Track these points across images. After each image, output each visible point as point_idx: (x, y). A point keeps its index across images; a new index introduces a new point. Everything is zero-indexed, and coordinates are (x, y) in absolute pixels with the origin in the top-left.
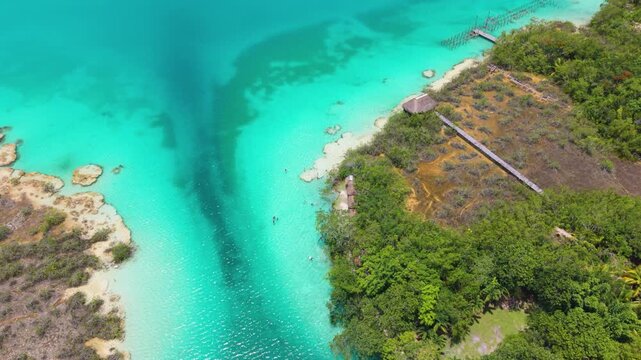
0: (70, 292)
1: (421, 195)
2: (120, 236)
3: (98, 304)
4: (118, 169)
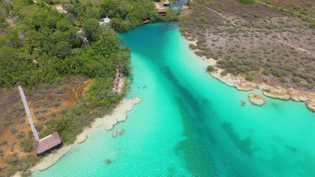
4: (243, 104)
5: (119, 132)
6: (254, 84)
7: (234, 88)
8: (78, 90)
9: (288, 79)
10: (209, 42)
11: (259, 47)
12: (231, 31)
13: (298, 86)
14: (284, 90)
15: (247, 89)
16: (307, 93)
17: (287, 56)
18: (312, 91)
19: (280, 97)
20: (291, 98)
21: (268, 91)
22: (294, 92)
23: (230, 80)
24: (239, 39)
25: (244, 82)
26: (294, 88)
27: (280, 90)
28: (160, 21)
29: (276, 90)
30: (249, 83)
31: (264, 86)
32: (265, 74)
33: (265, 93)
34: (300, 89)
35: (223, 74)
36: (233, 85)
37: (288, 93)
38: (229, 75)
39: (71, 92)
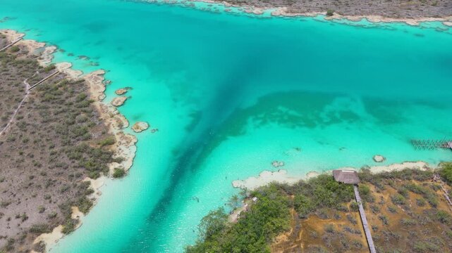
0: (87, 179)
1: (293, 237)
2: (126, 165)
3: (91, 192)
6: (118, 137)
9: (85, 124)
13: (94, 116)
14: (108, 120)
15: (131, 136)
16: (100, 110)
17: (26, 141)
18: (95, 109)
19: (122, 118)
20: (118, 114)
21: (121, 126)
22: (104, 115)
23: (126, 152)
25: (120, 142)
26: (98, 117)
27: (111, 122)
29: (114, 123)
30: (118, 140)
31: (114, 131)
32: (89, 138)
33: (125, 126)
35: (120, 161)
39: (306, 243)
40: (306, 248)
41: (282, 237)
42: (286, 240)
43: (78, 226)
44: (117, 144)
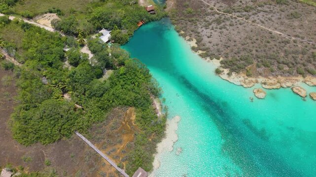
3: (211, 59)
4: (252, 100)
5: (179, 151)
6: (254, 79)
7: (242, 87)
8: (127, 121)
9: (275, 68)
10: (206, 40)
11: (245, 36)
12: (218, 21)
13: (283, 74)
14: (275, 79)
15: (251, 86)
16: (290, 78)
17: (268, 42)
18: (293, 76)
19: (275, 87)
20: (281, 86)
21: (265, 84)
22: (282, 79)
23: (236, 79)
24: (227, 30)
25: (247, 79)
26: (281, 75)
27: (272, 80)
28: (153, 20)
29: (270, 81)
30: (250, 79)
31: (261, 79)
32: (258, 66)
33: (264, 86)
34: (285, 76)
35: (229, 74)
36: (239, 84)
37: (278, 82)
38: (234, 74)
39: (123, 125)
40: (122, 123)
41: (133, 118)
42: (131, 118)
43: (194, 52)
44: (246, 77)
